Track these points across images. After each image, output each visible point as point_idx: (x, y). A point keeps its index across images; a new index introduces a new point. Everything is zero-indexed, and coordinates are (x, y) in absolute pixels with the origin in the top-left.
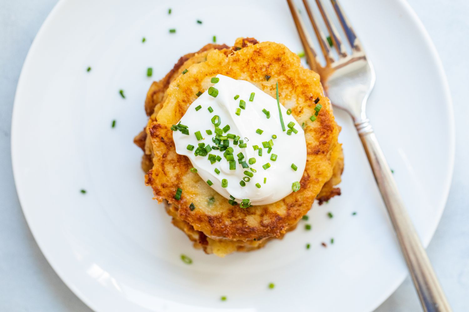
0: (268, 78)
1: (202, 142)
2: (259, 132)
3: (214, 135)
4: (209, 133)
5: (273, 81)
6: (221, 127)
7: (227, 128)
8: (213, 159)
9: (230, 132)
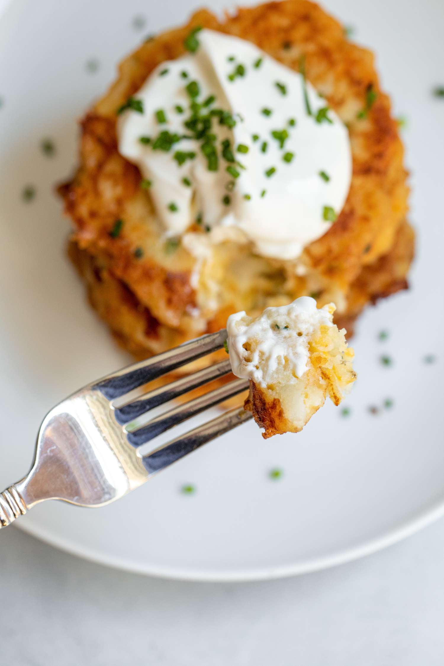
0: (287, 45)
1: (164, 127)
2: (267, 112)
3: (187, 115)
4: (179, 110)
5: (295, 52)
6: (201, 99)
7: (210, 100)
8: (181, 158)
9: (215, 106)
